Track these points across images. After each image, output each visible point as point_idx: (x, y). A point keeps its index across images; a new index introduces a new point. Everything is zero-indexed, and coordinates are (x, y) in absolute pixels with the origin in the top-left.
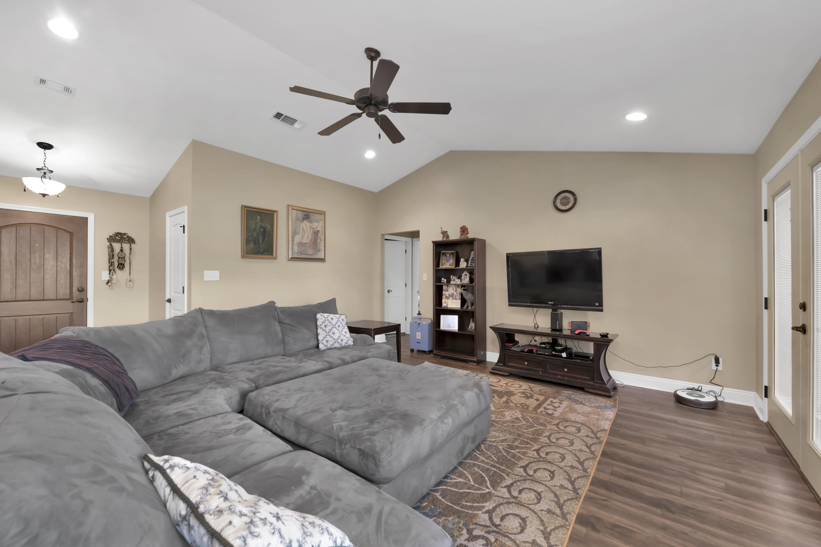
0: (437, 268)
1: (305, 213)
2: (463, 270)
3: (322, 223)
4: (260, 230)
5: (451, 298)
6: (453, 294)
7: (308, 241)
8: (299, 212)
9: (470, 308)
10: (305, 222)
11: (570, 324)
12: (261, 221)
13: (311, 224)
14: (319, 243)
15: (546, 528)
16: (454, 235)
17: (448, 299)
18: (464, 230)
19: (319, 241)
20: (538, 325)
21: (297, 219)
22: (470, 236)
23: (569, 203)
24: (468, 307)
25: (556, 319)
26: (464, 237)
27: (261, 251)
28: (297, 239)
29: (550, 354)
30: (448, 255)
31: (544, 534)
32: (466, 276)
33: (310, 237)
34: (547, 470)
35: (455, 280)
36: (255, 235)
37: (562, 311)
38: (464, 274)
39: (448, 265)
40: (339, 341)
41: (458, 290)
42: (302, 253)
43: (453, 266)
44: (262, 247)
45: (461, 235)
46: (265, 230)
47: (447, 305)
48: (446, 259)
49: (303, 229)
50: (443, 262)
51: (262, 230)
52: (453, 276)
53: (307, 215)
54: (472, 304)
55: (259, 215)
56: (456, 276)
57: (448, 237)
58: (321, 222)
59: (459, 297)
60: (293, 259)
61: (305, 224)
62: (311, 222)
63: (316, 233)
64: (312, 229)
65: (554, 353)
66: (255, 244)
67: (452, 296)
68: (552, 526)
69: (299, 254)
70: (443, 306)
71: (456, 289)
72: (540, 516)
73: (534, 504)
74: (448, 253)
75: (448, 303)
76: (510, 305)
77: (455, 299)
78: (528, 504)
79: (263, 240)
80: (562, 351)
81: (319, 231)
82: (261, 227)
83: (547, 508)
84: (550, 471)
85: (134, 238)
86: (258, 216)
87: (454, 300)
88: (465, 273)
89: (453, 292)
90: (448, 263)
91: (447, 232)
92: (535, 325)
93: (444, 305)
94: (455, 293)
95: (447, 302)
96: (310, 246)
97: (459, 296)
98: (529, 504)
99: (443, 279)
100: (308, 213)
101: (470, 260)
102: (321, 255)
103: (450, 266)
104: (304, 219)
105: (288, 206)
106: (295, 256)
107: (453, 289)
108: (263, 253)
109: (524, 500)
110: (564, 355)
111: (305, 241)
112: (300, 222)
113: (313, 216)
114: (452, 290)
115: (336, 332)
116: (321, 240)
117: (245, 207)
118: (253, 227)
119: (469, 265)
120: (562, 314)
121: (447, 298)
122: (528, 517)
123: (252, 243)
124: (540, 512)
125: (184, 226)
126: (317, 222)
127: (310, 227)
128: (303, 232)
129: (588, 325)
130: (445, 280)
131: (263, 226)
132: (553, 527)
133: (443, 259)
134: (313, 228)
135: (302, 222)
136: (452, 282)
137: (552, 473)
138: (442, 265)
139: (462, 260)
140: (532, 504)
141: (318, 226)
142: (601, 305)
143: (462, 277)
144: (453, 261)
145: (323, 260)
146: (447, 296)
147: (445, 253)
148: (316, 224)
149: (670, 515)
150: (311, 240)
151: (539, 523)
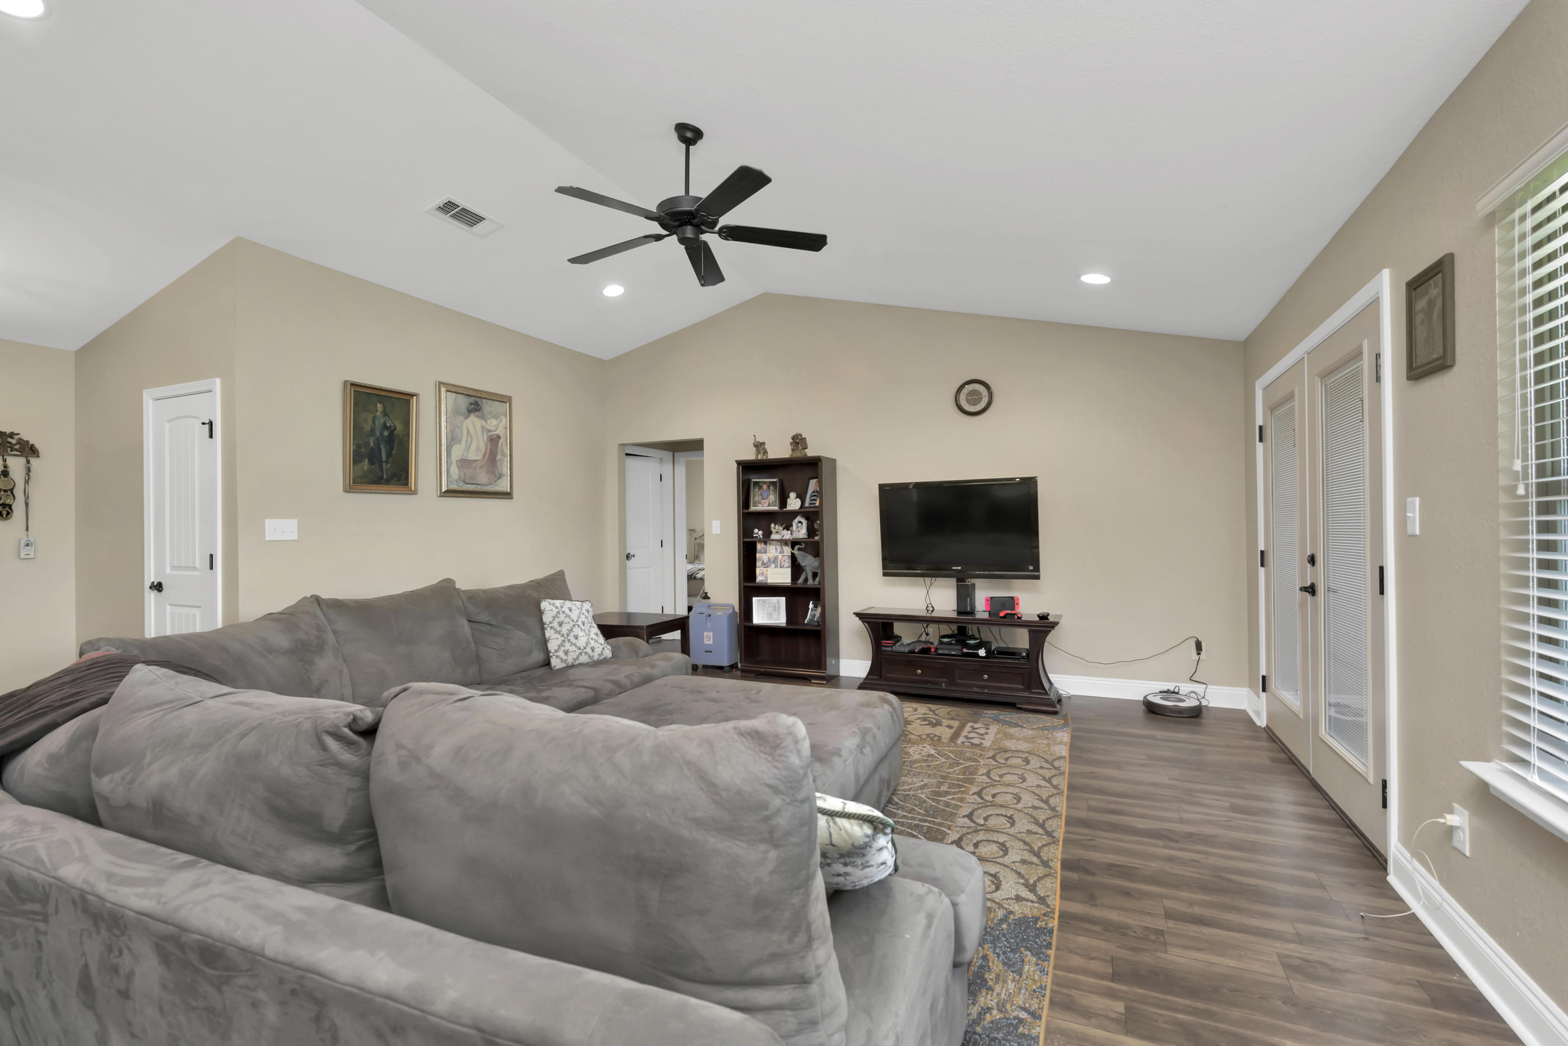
0: (746, 511)
1: (472, 399)
2: (794, 514)
3: (504, 421)
4: (381, 434)
5: (773, 565)
6: (776, 558)
7: (479, 458)
8: (461, 398)
9: (810, 582)
10: (473, 417)
11: (989, 602)
12: (385, 414)
13: (483, 422)
14: (501, 460)
15: (1028, 880)
16: (779, 450)
17: (767, 567)
18: (798, 441)
19: (499, 457)
20: (933, 607)
21: (456, 412)
22: (811, 452)
23: (980, 399)
24: (806, 580)
25: (965, 595)
26: (798, 454)
27: (385, 477)
28: (458, 452)
29: (960, 653)
30: (765, 487)
31: (1027, 887)
32: (800, 524)
33: (483, 447)
34: (1002, 815)
35: (779, 533)
36: (372, 444)
37: (973, 581)
38: (796, 521)
39: (767, 504)
40: (588, 650)
41: (785, 551)
42: (467, 482)
43: (775, 506)
44: (387, 470)
45: (793, 450)
46: (392, 434)
47: (766, 578)
48: (761, 494)
49: (468, 431)
50: (756, 499)
51: (386, 433)
52: (775, 525)
53: (476, 404)
54: (815, 575)
55: (381, 402)
56: (781, 526)
57: (765, 452)
58: (503, 417)
59: (788, 563)
60: (451, 493)
61: (473, 422)
62: (483, 417)
63: (494, 441)
64: (485, 433)
65: (965, 650)
66: (371, 462)
67: (774, 562)
68: (1034, 877)
69: (461, 483)
70: (757, 581)
71: (782, 548)
72: (1014, 868)
73: (1001, 857)
74: (765, 483)
75: (767, 574)
76: (885, 575)
77: (781, 567)
78: (993, 858)
79: (389, 455)
80: (979, 646)
81: (499, 437)
82: (385, 427)
83: (1020, 858)
84: (1006, 816)
85: (37, 446)
86: (379, 405)
87: (779, 570)
88: (799, 518)
89: (776, 554)
90: (765, 502)
91: (764, 443)
92: (927, 607)
93: (760, 579)
94: (780, 557)
95: (765, 573)
96: (481, 467)
97: (787, 561)
98: (995, 858)
99: (756, 531)
100: (478, 400)
101: (808, 496)
102: (503, 486)
103: (769, 506)
104: (470, 411)
105: (441, 383)
106: (454, 487)
107: (776, 549)
108: (388, 482)
109: (985, 855)
110: (982, 652)
111: (472, 456)
112: (462, 418)
113: (488, 406)
114: (774, 550)
116: (504, 456)
117: (353, 384)
118: (367, 427)
119: (807, 505)
120: (974, 585)
121: (766, 565)
122: (999, 872)
123: (366, 461)
124: (1012, 864)
125: (211, 424)
126: (496, 417)
127: (483, 428)
128: (469, 438)
129: (1016, 602)
130: (760, 533)
131: (388, 425)
132: (1036, 878)
133: (755, 495)
134: (489, 431)
135: (467, 418)
136: (774, 536)
137: (1011, 817)
138: (755, 506)
139: (793, 495)
140: (998, 857)
141: (497, 425)
142: (1037, 568)
143: (792, 526)
144: (775, 497)
145: (507, 495)
146: (765, 562)
147: (758, 482)
148: (494, 422)
149: (1174, 844)
150: (484, 455)
151: (1016, 876)
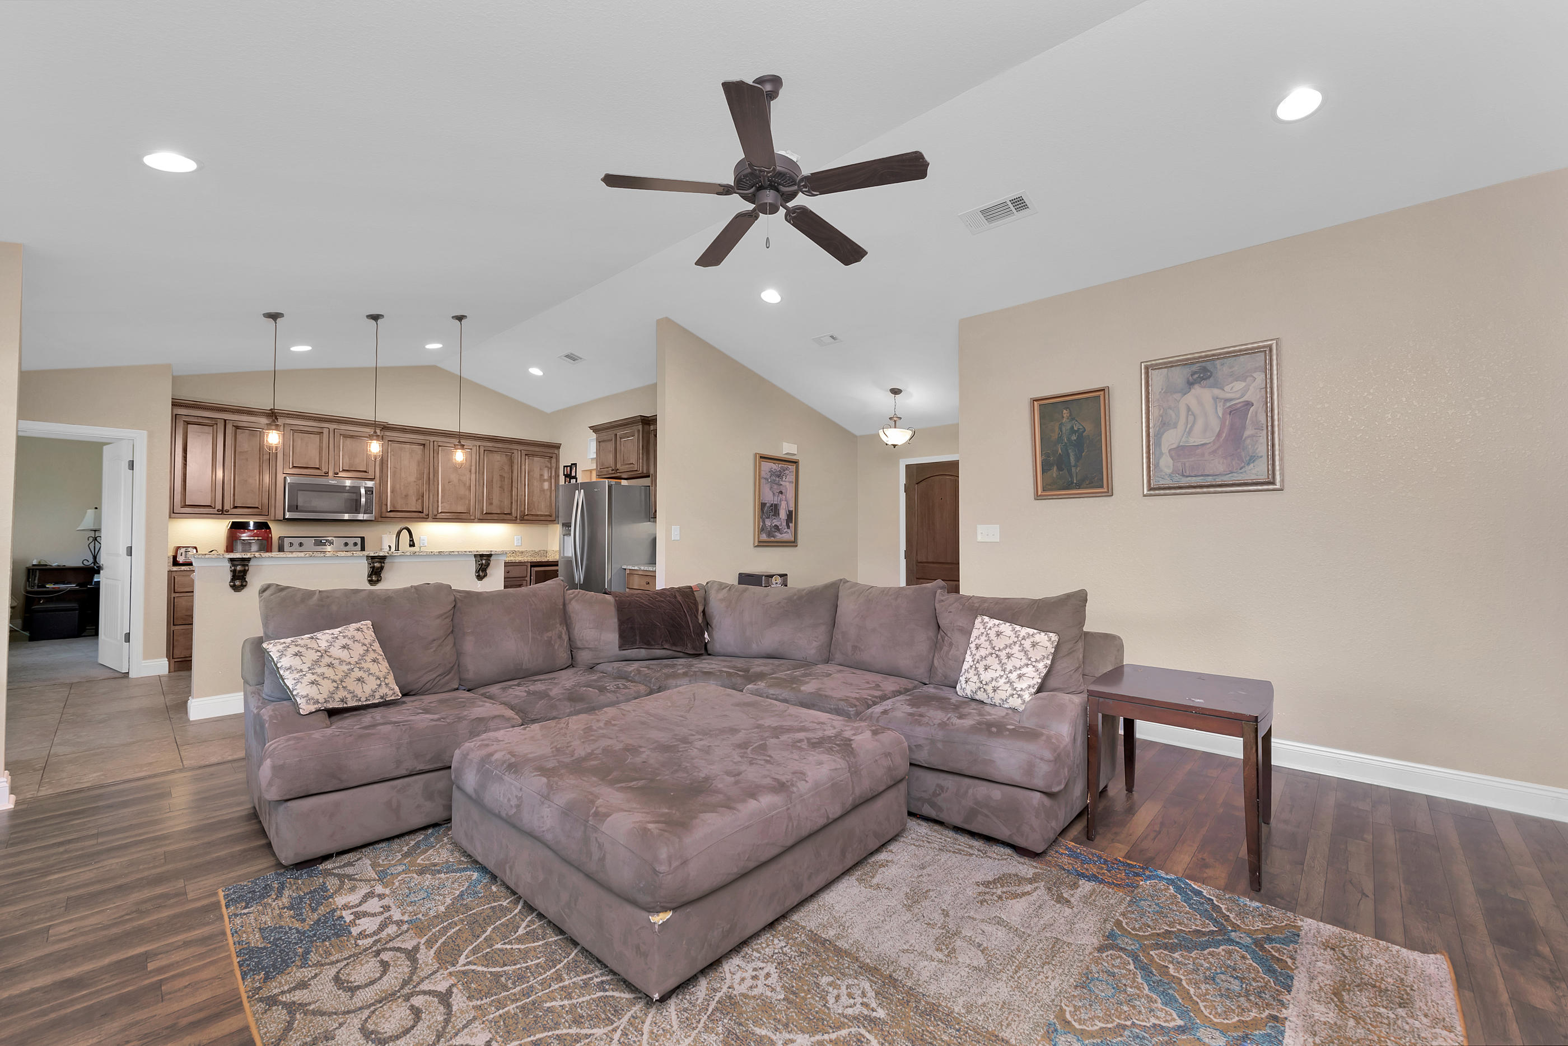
1: (1196, 367)
3: (1259, 379)
4: (1069, 439)
7: (1210, 439)
8: (1178, 370)
10: (1197, 390)
12: (1072, 418)
13: (1216, 392)
14: (1251, 436)
15: (305, 1014)
19: (1248, 431)
21: (1174, 388)
27: (1075, 482)
28: (1171, 439)
31: (300, 1004)
33: (1215, 425)
36: (1060, 451)
42: (1188, 474)
44: (1077, 473)
46: (1080, 437)
49: (1189, 409)
51: (1074, 438)
53: (1205, 370)
55: (1066, 409)
58: (1254, 375)
60: (1163, 490)
61: (1202, 396)
62: (1215, 385)
63: (1237, 412)
64: (1220, 405)
66: (1060, 469)
68: (298, 1025)
69: (1178, 477)
72: (335, 1016)
73: (366, 1020)
78: (376, 1010)
79: (1078, 459)
81: (1248, 405)
82: (1072, 431)
83: (337, 1037)
86: (1065, 411)
96: (1214, 452)
98: (373, 1012)
100: (1208, 365)
102: (1259, 471)
104: (1191, 384)
105: (1150, 365)
108: (1079, 486)
109: (390, 1008)
111: (1195, 440)
112: (1176, 397)
113: (1226, 369)
115: (996, 665)
116: (1258, 428)
117: (1039, 399)
118: (1055, 436)
122: (351, 998)
123: (1055, 469)
124: (341, 1020)
126: (1242, 378)
127: (1217, 398)
128: (1191, 418)
131: (1076, 429)
132: (295, 1026)
134: (1229, 400)
135: (1186, 393)
140: (369, 1017)
141: (1243, 389)
145: (1268, 485)
148: (1239, 385)
150: (1219, 435)
151: (324, 1009)
